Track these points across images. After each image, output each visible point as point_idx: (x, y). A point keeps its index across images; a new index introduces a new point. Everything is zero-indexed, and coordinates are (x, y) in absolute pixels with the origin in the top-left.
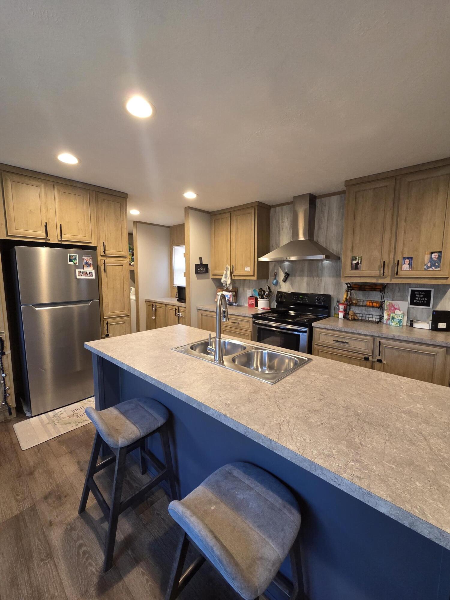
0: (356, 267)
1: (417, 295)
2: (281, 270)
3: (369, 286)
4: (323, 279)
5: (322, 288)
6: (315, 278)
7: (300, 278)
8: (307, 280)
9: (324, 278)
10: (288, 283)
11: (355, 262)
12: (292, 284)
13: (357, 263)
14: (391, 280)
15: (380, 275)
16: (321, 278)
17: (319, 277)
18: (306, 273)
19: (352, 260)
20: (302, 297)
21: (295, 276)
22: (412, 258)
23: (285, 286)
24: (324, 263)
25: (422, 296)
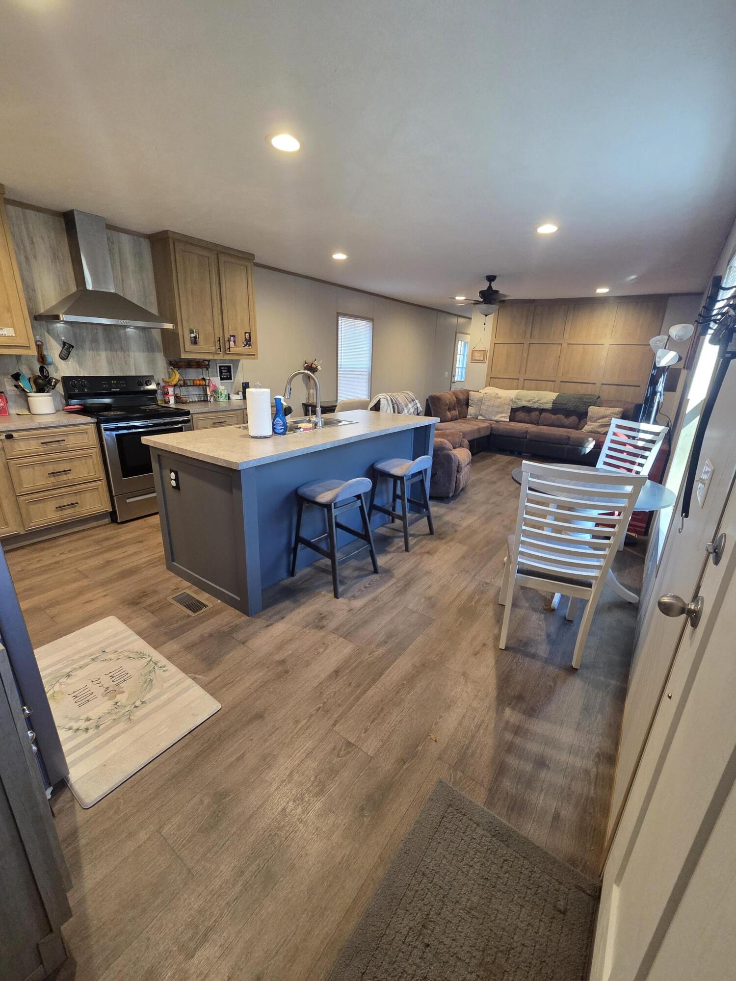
0: (195, 341)
1: (223, 371)
2: (51, 338)
3: (196, 362)
4: (130, 355)
5: (132, 367)
6: (119, 353)
7: (93, 352)
8: (107, 356)
9: (132, 354)
10: (71, 361)
11: (193, 335)
12: (80, 364)
13: (195, 337)
14: (223, 357)
15: (216, 351)
16: (127, 353)
17: (125, 352)
18: (102, 345)
19: (191, 333)
20: (115, 382)
21: (82, 348)
22: (235, 336)
23: (66, 366)
24: (128, 331)
25: (226, 371)
